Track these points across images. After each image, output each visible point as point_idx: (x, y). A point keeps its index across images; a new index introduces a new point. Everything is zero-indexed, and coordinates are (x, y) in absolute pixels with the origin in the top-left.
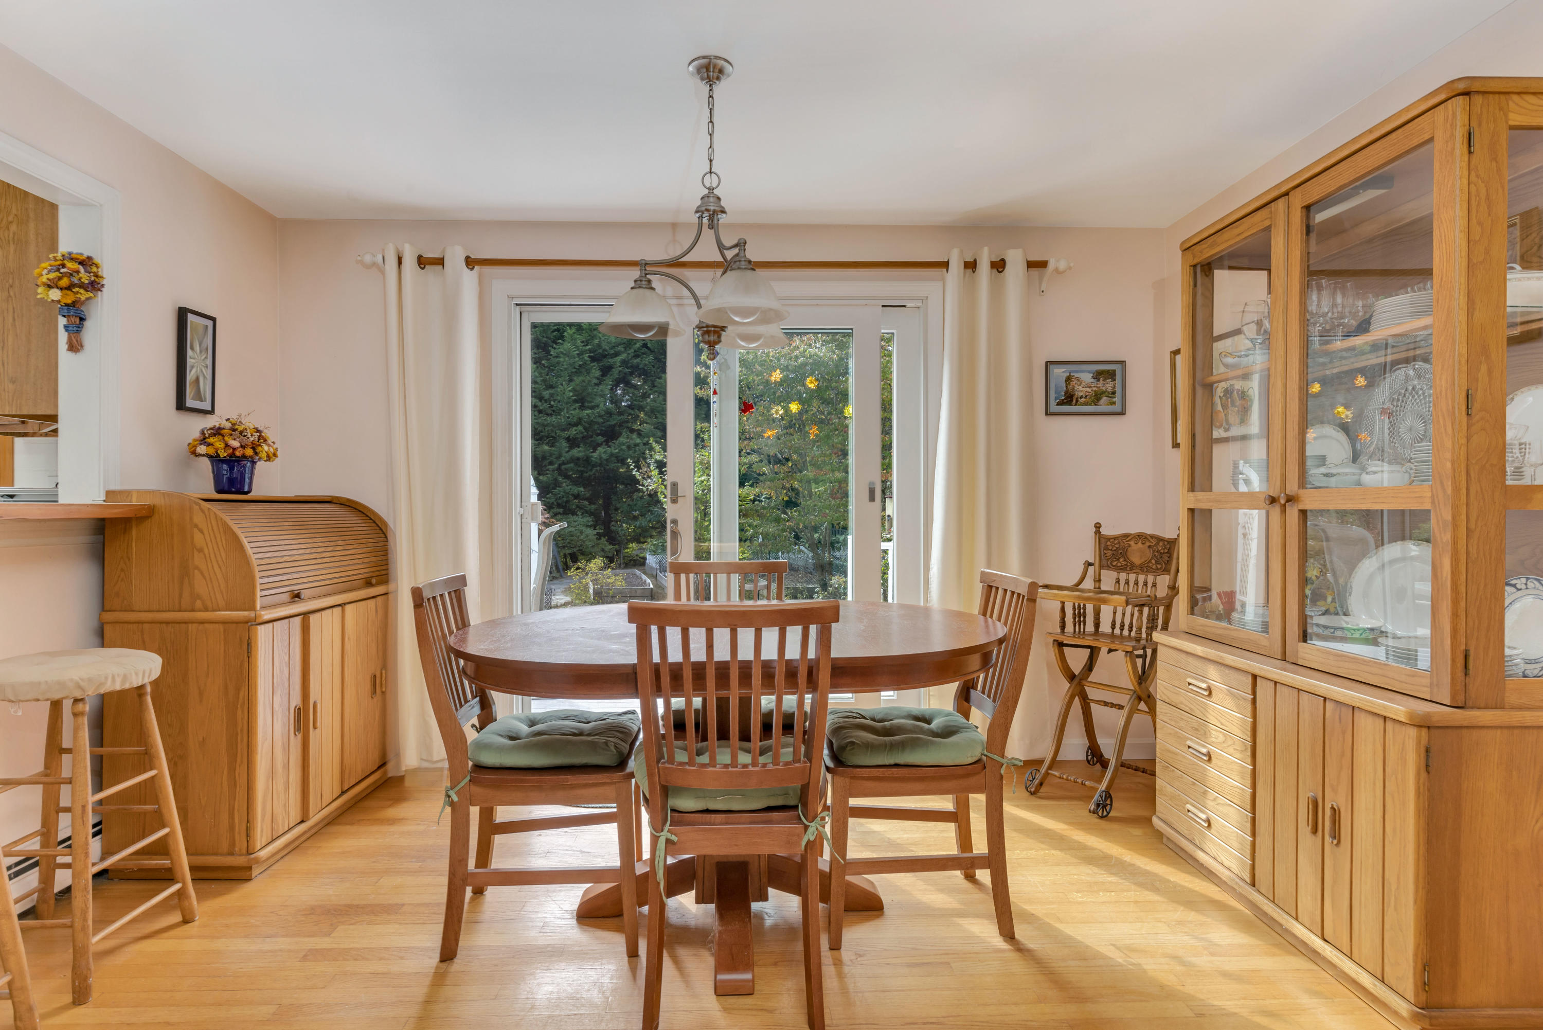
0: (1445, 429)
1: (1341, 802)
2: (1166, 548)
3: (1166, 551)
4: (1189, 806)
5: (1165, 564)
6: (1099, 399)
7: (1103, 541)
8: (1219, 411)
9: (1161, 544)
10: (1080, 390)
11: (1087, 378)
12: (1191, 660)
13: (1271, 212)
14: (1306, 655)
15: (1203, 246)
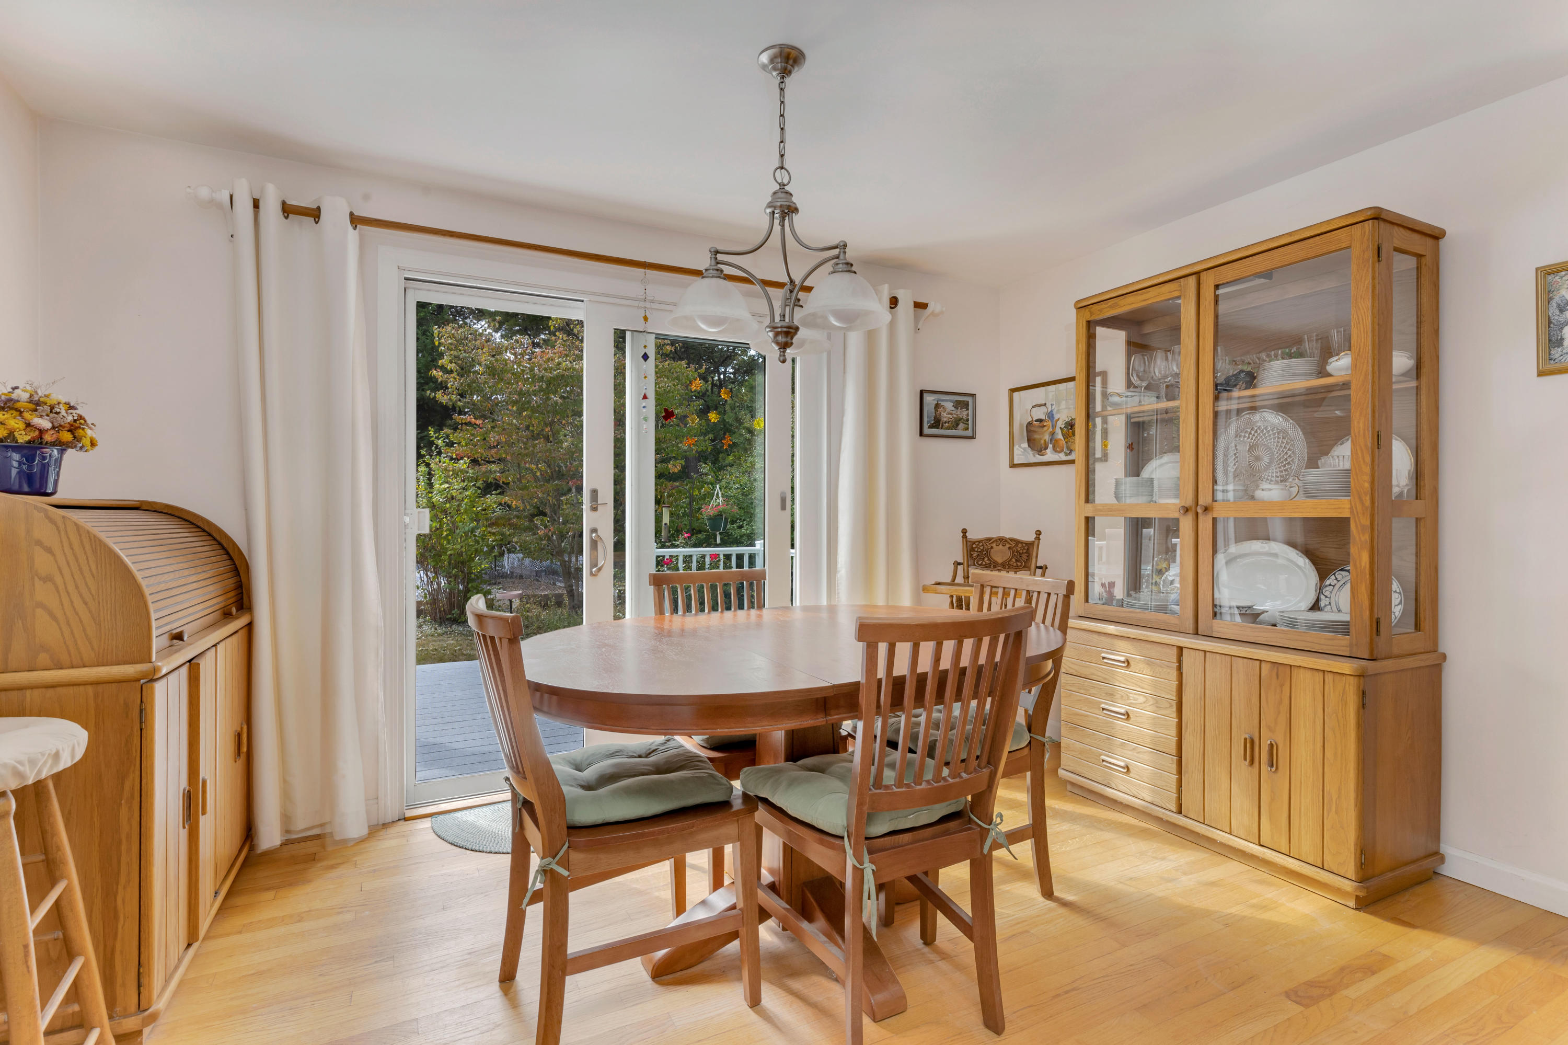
0: (1363, 459)
1: (1280, 738)
2: (1024, 549)
3: (1025, 551)
4: (1103, 757)
5: (1025, 562)
6: (958, 425)
7: (969, 544)
8: (1060, 439)
9: (1020, 546)
10: (945, 417)
11: (949, 406)
12: (1103, 638)
13: (1180, 286)
14: (1221, 629)
15: (1102, 306)
